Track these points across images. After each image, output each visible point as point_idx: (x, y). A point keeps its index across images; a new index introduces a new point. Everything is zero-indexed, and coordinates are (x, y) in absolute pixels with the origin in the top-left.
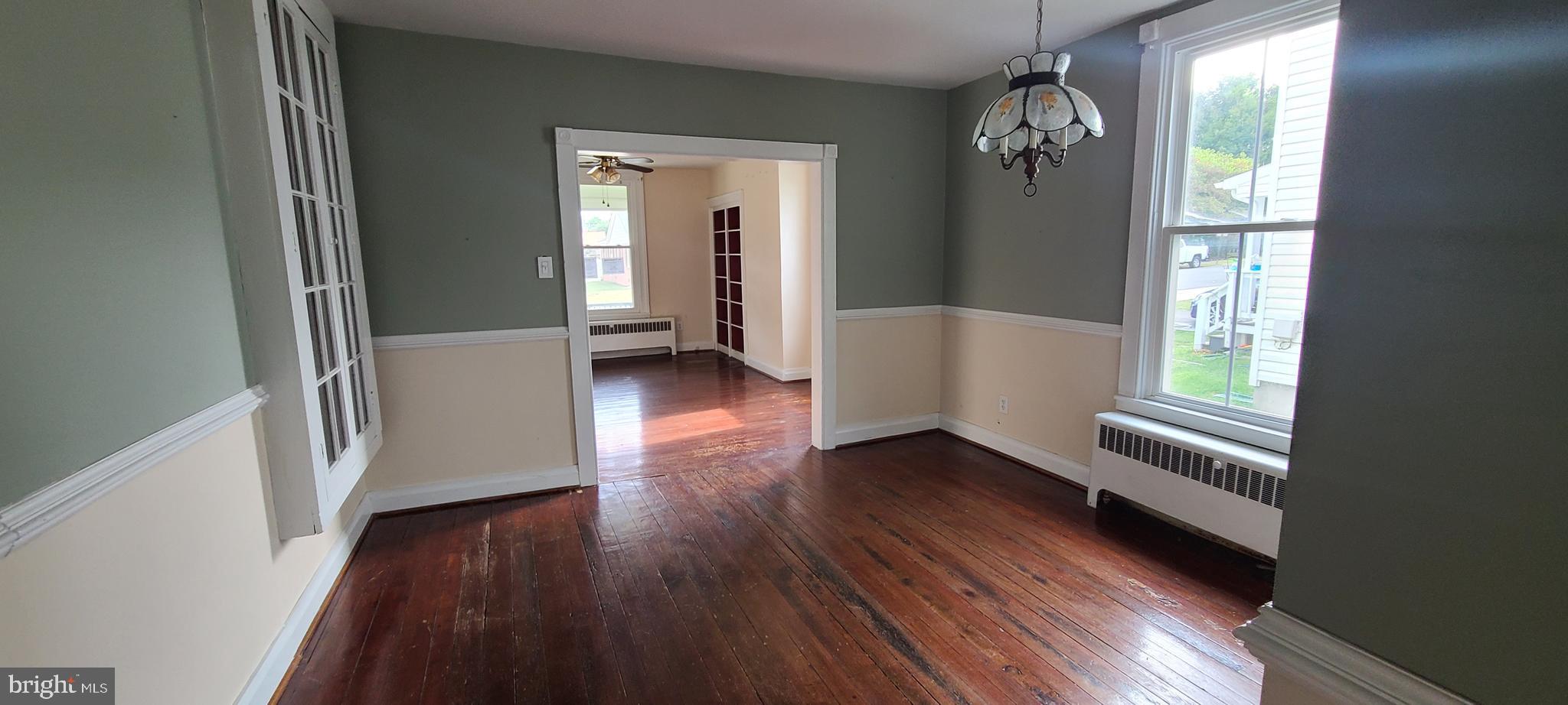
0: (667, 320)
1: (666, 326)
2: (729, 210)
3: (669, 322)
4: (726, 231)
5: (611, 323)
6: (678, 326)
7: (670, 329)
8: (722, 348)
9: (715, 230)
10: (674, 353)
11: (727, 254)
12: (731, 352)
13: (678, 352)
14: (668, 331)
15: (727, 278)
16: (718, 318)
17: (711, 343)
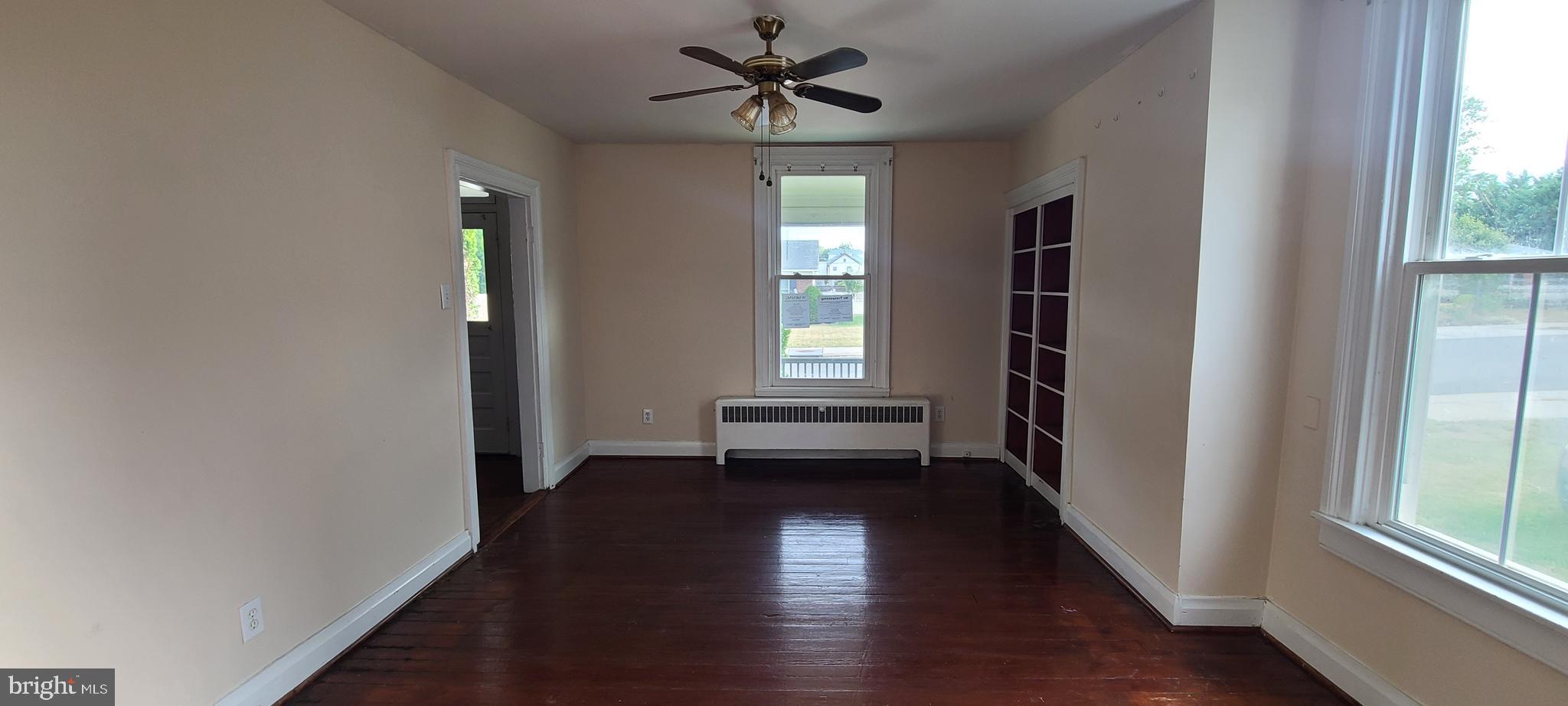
0: (916, 403)
1: (914, 415)
2: (1048, 207)
3: (921, 409)
4: (1038, 249)
5: (822, 403)
6: (937, 414)
7: (920, 420)
8: (1012, 459)
9: (1016, 247)
10: (925, 461)
11: (1036, 293)
12: (1032, 479)
13: (932, 459)
14: (917, 424)
15: (1034, 336)
16: (1009, 405)
17: (994, 447)
